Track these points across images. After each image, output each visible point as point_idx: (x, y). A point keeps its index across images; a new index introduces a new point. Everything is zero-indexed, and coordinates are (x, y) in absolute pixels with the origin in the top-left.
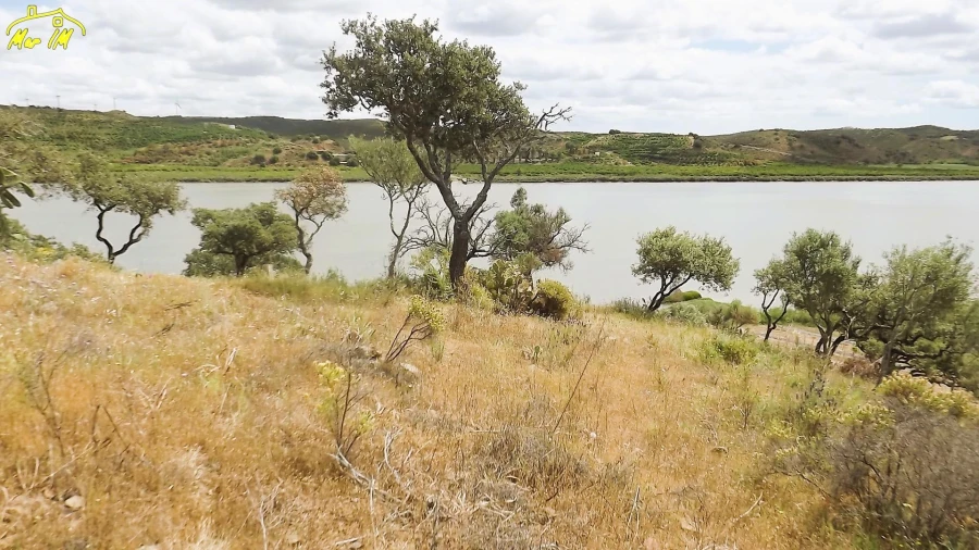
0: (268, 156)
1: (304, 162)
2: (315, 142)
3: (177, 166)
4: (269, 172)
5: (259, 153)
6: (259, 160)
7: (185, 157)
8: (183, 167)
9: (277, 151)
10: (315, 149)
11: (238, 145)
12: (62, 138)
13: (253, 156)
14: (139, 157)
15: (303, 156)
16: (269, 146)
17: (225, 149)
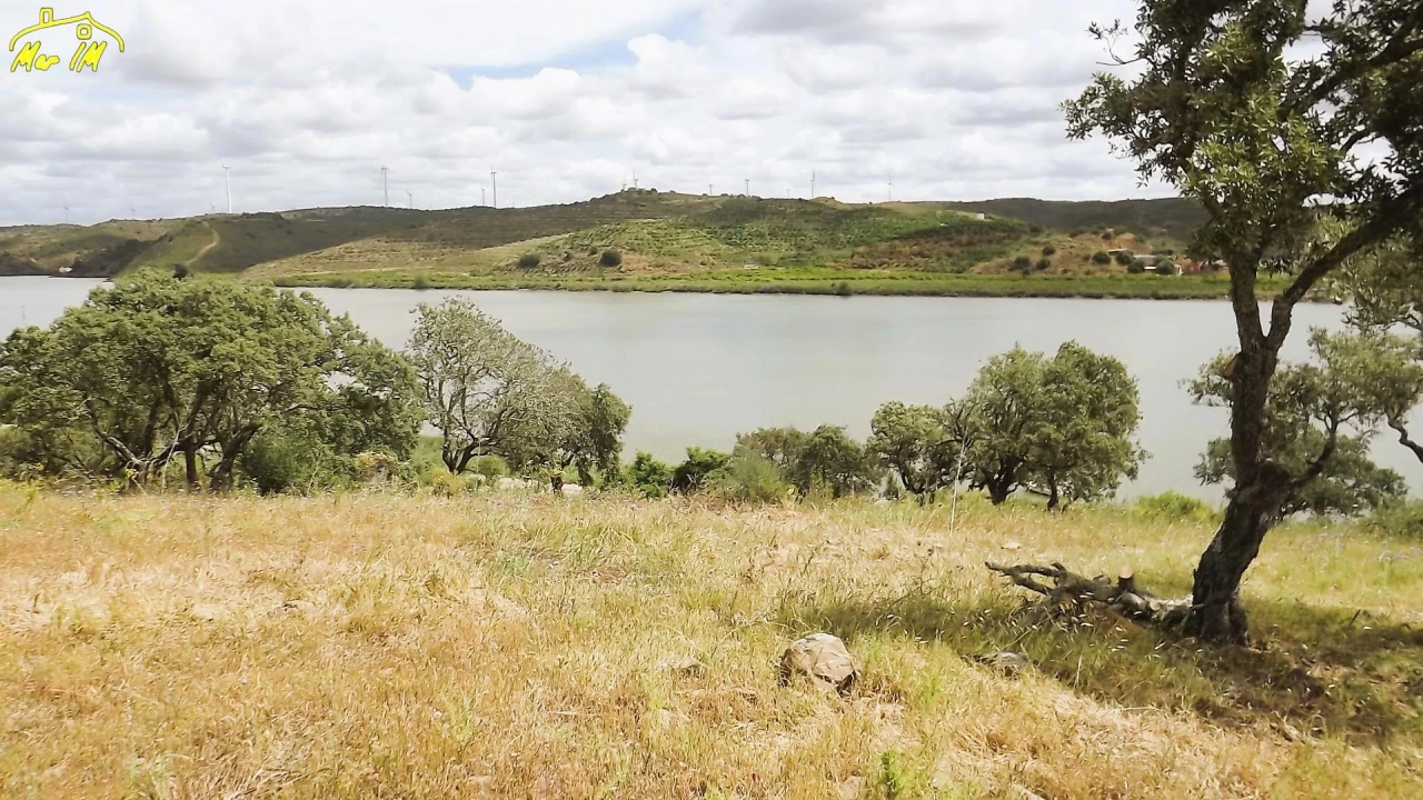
0: (1036, 258)
1: (1089, 266)
2: (1107, 237)
3: (907, 272)
4: (1036, 281)
5: (1022, 254)
6: (1022, 264)
7: (918, 259)
8: (917, 274)
9: (1049, 251)
10: (1106, 249)
11: (990, 242)
12: (762, 236)
13: (1013, 258)
14: (857, 259)
15: (1086, 258)
16: (1036, 243)
17: (973, 248)
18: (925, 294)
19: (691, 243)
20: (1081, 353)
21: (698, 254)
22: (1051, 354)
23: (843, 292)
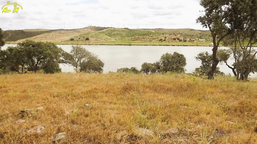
0: (163, 39)
1: (172, 40)
2: (175, 35)
3: (141, 41)
4: (164, 43)
5: (161, 38)
6: (161, 40)
7: (143, 39)
8: (143, 42)
9: (166, 38)
10: (175, 37)
11: (155, 36)
12: (115, 35)
13: (159, 39)
14: (132, 39)
15: (172, 39)
16: (163, 36)
17: (152, 37)
18: (144, 45)
19: (102, 36)
20: (177, 53)
21: (103, 38)
22: (172, 54)
23: (130, 45)
